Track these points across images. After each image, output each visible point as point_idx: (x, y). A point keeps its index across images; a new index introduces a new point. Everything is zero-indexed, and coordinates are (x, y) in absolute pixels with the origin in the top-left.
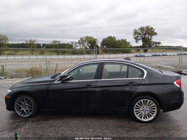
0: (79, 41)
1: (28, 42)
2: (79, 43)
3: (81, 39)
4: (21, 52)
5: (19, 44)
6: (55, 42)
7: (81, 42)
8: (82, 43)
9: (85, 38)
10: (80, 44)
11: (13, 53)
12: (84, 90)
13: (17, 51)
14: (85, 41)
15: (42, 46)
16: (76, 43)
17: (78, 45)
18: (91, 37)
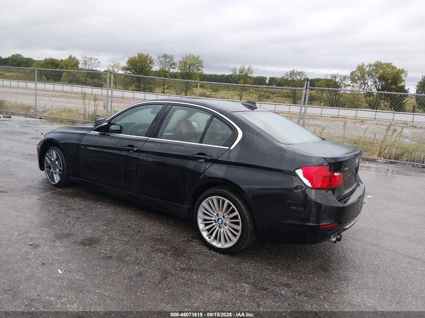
0: (352, 74)
1: (238, 73)
2: (353, 78)
3: (361, 68)
4: (223, 93)
5: (224, 76)
6: (292, 73)
7: (360, 75)
8: (359, 79)
9: (370, 65)
10: (353, 80)
11: (208, 93)
12: (123, 153)
13: (216, 91)
14: (370, 74)
15: (267, 82)
16: (345, 78)
17: (349, 83)
18: (389, 65)
